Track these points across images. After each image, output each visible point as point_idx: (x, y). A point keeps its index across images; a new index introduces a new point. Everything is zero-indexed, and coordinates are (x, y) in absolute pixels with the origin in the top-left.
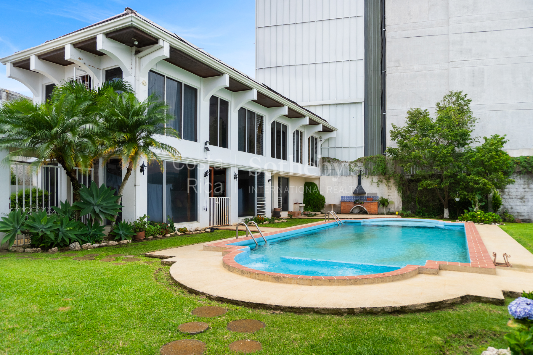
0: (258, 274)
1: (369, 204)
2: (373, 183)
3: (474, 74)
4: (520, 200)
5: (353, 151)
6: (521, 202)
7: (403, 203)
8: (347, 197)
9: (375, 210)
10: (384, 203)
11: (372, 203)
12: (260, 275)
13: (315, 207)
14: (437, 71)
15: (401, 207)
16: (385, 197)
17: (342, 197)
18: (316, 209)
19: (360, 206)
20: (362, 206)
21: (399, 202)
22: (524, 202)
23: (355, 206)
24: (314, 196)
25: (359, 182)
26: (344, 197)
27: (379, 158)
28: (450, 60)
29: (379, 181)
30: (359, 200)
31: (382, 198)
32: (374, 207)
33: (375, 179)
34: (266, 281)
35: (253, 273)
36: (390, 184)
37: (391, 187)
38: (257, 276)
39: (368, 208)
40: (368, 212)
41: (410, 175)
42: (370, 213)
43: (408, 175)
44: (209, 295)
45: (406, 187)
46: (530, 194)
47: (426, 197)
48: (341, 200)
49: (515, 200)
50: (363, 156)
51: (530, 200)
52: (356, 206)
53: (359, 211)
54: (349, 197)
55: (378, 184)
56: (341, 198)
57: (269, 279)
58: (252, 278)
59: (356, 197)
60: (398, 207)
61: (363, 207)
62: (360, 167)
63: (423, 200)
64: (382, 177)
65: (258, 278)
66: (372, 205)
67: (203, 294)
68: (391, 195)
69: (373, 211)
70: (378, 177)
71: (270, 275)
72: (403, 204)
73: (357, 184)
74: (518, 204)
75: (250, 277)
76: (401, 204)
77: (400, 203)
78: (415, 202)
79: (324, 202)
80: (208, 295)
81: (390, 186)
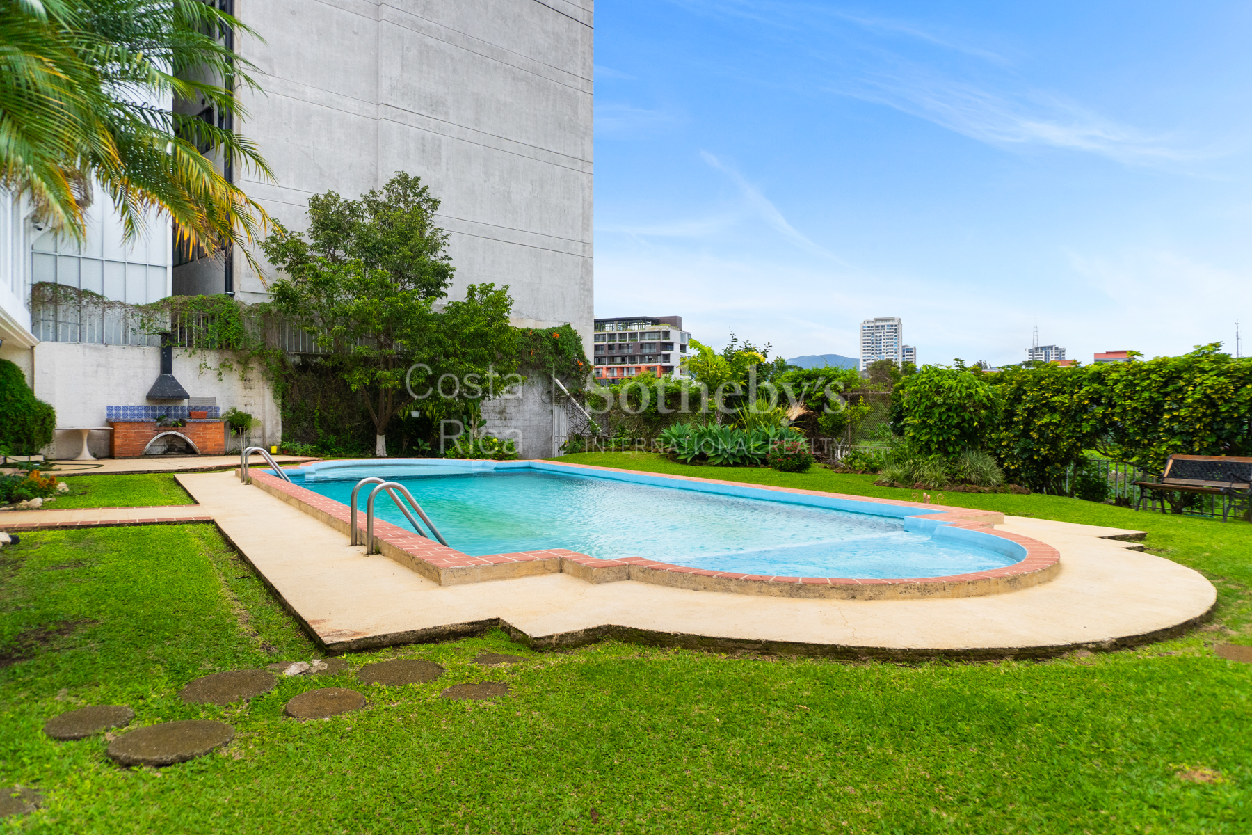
0: (974, 583)
1: (201, 429)
2: (205, 370)
3: (424, 145)
4: (499, 416)
5: (135, 274)
6: (501, 419)
7: (286, 424)
8: (125, 408)
9: (220, 445)
10: (238, 424)
11: (208, 426)
12: (980, 583)
13: (19, 441)
14: (353, 116)
15: (279, 434)
16: (241, 409)
17: (110, 408)
18: (25, 446)
19: (174, 433)
20: (179, 434)
21: (274, 422)
22: (505, 419)
23: (161, 435)
24: (19, 405)
25: (166, 366)
26: (117, 408)
27: (224, 304)
28: (380, 102)
29: (223, 365)
30: (164, 416)
31: (234, 411)
32: (215, 435)
33: (212, 359)
34: (994, 593)
35: (961, 582)
36: (249, 376)
37: (252, 383)
38: (971, 587)
39: (197, 440)
40: (198, 451)
41: (298, 355)
42: (205, 451)
43: (294, 355)
44: (1093, 643)
45: (293, 384)
46: (513, 405)
47: (336, 409)
48: (105, 417)
49: (492, 415)
50: (169, 294)
51: (513, 414)
52: (164, 434)
53: (164, 449)
54: (132, 408)
55: (220, 374)
56: (105, 412)
57: (1000, 587)
58: (958, 596)
59: (154, 409)
60: (273, 434)
61: (182, 436)
62: (165, 323)
63: (330, 416)
64: (229, 355)
65: (974, 593)
66: (208, 431)
67: (1077, 646)
68: (252, 402)
69: (211, 446)
70: (218, 355)
71: (1000, 578)
72: (283, 426)
73: (159, 370)
74: (497, 422)
75: (953, 596)
76: (280, 428)
77: (277, 424)
78: (313, 419)
79: (53, 422)
80: (1090, 646)
81: (249, 380)
